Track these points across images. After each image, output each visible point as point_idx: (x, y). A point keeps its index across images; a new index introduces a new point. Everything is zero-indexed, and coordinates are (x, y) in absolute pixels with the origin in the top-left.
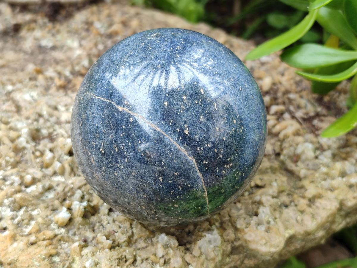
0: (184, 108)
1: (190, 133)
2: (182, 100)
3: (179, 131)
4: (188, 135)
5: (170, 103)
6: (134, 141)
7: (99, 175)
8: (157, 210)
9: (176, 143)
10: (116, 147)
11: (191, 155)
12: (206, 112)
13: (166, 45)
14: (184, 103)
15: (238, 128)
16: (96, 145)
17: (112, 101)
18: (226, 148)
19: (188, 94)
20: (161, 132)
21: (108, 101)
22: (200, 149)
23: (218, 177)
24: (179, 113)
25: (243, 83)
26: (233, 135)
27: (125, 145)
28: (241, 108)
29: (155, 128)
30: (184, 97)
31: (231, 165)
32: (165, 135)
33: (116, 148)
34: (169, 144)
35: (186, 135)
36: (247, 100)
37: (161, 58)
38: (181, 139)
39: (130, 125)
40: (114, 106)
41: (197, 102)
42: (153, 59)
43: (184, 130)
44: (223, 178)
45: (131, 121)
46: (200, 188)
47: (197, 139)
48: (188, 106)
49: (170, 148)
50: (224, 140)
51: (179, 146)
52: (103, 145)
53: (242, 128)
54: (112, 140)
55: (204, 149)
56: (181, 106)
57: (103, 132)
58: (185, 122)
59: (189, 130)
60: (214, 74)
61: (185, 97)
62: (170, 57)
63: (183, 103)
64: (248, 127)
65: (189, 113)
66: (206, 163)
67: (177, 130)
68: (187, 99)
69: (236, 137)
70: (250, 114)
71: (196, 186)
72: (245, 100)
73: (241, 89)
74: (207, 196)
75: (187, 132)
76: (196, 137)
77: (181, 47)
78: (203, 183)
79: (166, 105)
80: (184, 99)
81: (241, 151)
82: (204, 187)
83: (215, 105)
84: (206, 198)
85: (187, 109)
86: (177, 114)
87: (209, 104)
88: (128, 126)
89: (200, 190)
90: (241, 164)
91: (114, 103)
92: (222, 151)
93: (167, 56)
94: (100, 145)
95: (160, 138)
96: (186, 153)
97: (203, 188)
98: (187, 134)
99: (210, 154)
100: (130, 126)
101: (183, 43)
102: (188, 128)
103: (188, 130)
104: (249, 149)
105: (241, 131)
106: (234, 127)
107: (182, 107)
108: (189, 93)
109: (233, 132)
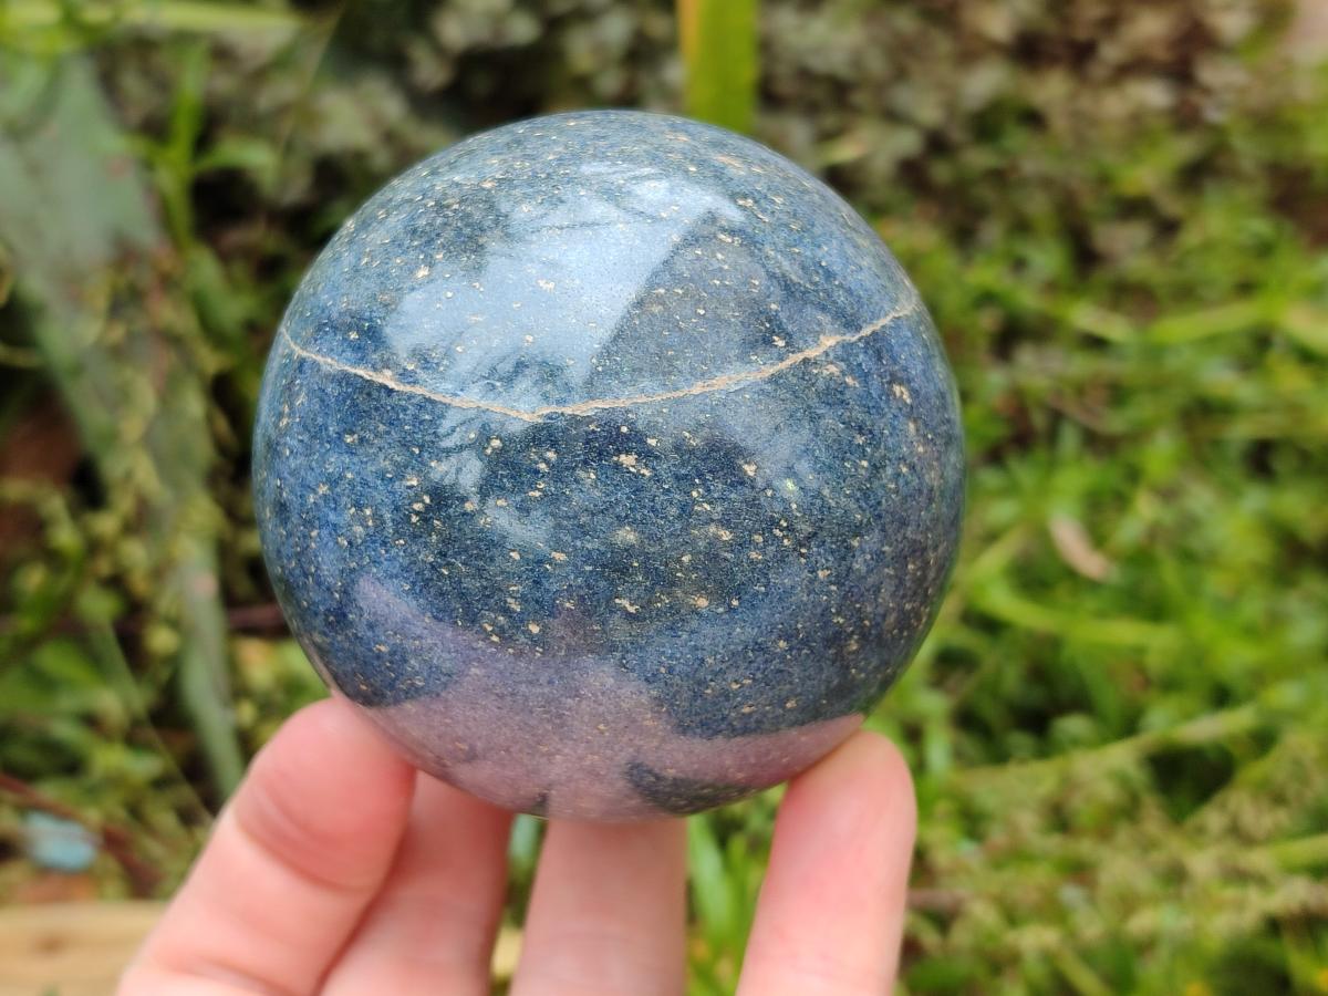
0: (699, 509)
1: (618, 466)
2: (725, 523)
3: (649, 441)
4: (615, 458)
5: (742, 483)
6: (715, 300)
7: (677, 146)
8: (451, 214)
9: (623, 403)
10: (733, 242)
11: (552, 419)
12: (636, 564)
13: (884, 616)
14: (712, 521)
15: (506, 627)
16: (773, 202)
17: (860, 339)
18: (480, 540)
19: (726, 554)
20: (686, 390)
21: (867, 331)
22: (547, 461)
23: (412, 453)
24: (697, 481)
25: (609, 752)
26: (500, 590)
27: (721, 269)
28: (550, 682)
29: (709, 382)
30: (726, 536)
31: (414, 519)
32: (669, 395)
33: (729, 240)
34: (634, 382)
35: (618, 452)
36: (558, 721)
37: (870, 571)
38: (619, 428)
39: (768, 325)
40: (845, 334)
41: (683, 559)
42: (883, 546)
43: (639, 455)
44: (396, 464)
45: (775, 338)
46: (422, 375)
47: (582, 474)
48: (695, 526)
49: (618, 379)
50: (512, 554)
51: (607, 407)
52: (760, 216)
53: (495, 638)
54: (759, 250)
55: (537, 472)
56: (710, 503)
57: (795, 246)
58: (657, 479)
59: (629, 472)
60: (712, 680)
61: (725, 538)
62: (852, 596)
63: (715, 517)
64: (479, 661)
65: (674, 511)
66: (489, 444)
67: (654, 438)
68: (717, 537)
69: (488, 596)
70: (509, 698)
71: (442, 369)
72: (560, 716)
73: (602, 727)
74: (380, 381)
75: (627, 460)
76: (593, 476)
77: (849, 653)
78: (433, 397)
79: (746, 467)
80: (722, 533)
81: (427, 582)
82: (418, 390)
83: (631, 605)
84: (371, 373)
85: (690, 516)
86: (700, 475)
87: (650, 590)
88: (770, 321)
89: (418, 371)
90: (387, 552)
91: (854, 339)
92: (482, 522)
93: (863, 589)
94: (764, 211)
95: (670, 373)
96: (568, 411)
97: (415, 382)
98: (623, 457)
99: (505, 480)
100: (763, 324)
101: (853, 671)
102: (633, 474)
103: (632, 470)
104: (410, 616)
105: (490, 629)
106: (522, 613)
107: (705, 505)
108: (726, 559)
109: (509, 600)
